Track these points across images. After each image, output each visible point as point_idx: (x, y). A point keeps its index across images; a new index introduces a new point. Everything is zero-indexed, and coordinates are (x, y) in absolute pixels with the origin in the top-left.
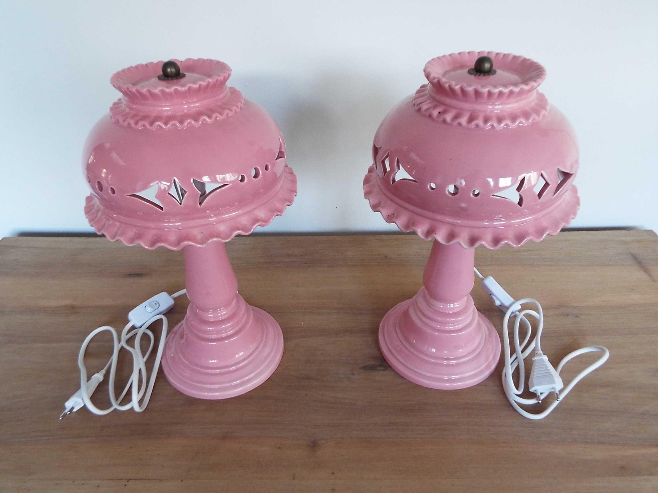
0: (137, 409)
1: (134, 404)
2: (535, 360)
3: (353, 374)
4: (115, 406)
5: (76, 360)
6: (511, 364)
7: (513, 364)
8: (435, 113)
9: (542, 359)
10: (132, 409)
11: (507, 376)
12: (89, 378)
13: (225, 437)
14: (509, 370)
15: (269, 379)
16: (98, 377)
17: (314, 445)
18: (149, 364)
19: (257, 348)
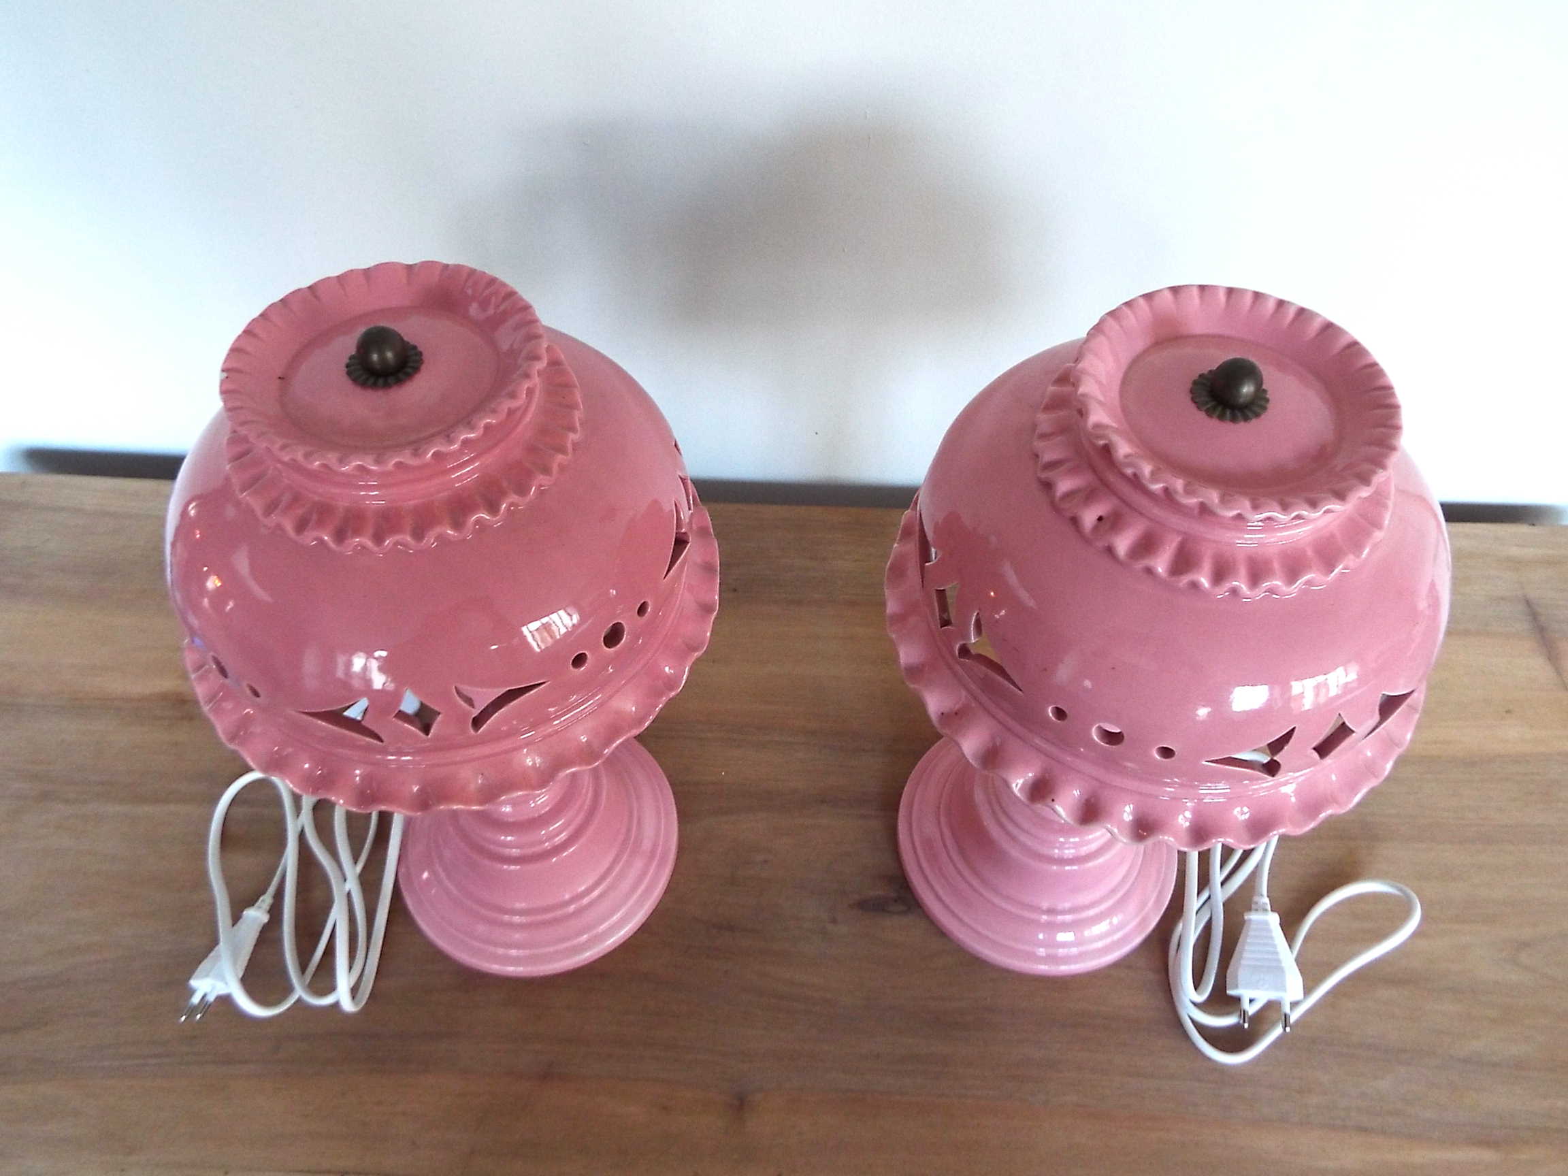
0: (348, 1006)
1: (342, 996)
2: (1250, 920)
3: (834, 921)
4: (300, 992)
5: (203, 855)
6: (1197, 913)
7: (1199, 912)
8: (1089, 518)
9: (1266, 923)
10: (336, 1005)
11: (1181, 946)
12: (236, 918)
13: (547, 1075)
14: (1190, 931)
15: (644, 928)
16: (256, 916)
17: (740, 1105)
18: (370, 882)
19: (615, 861)
